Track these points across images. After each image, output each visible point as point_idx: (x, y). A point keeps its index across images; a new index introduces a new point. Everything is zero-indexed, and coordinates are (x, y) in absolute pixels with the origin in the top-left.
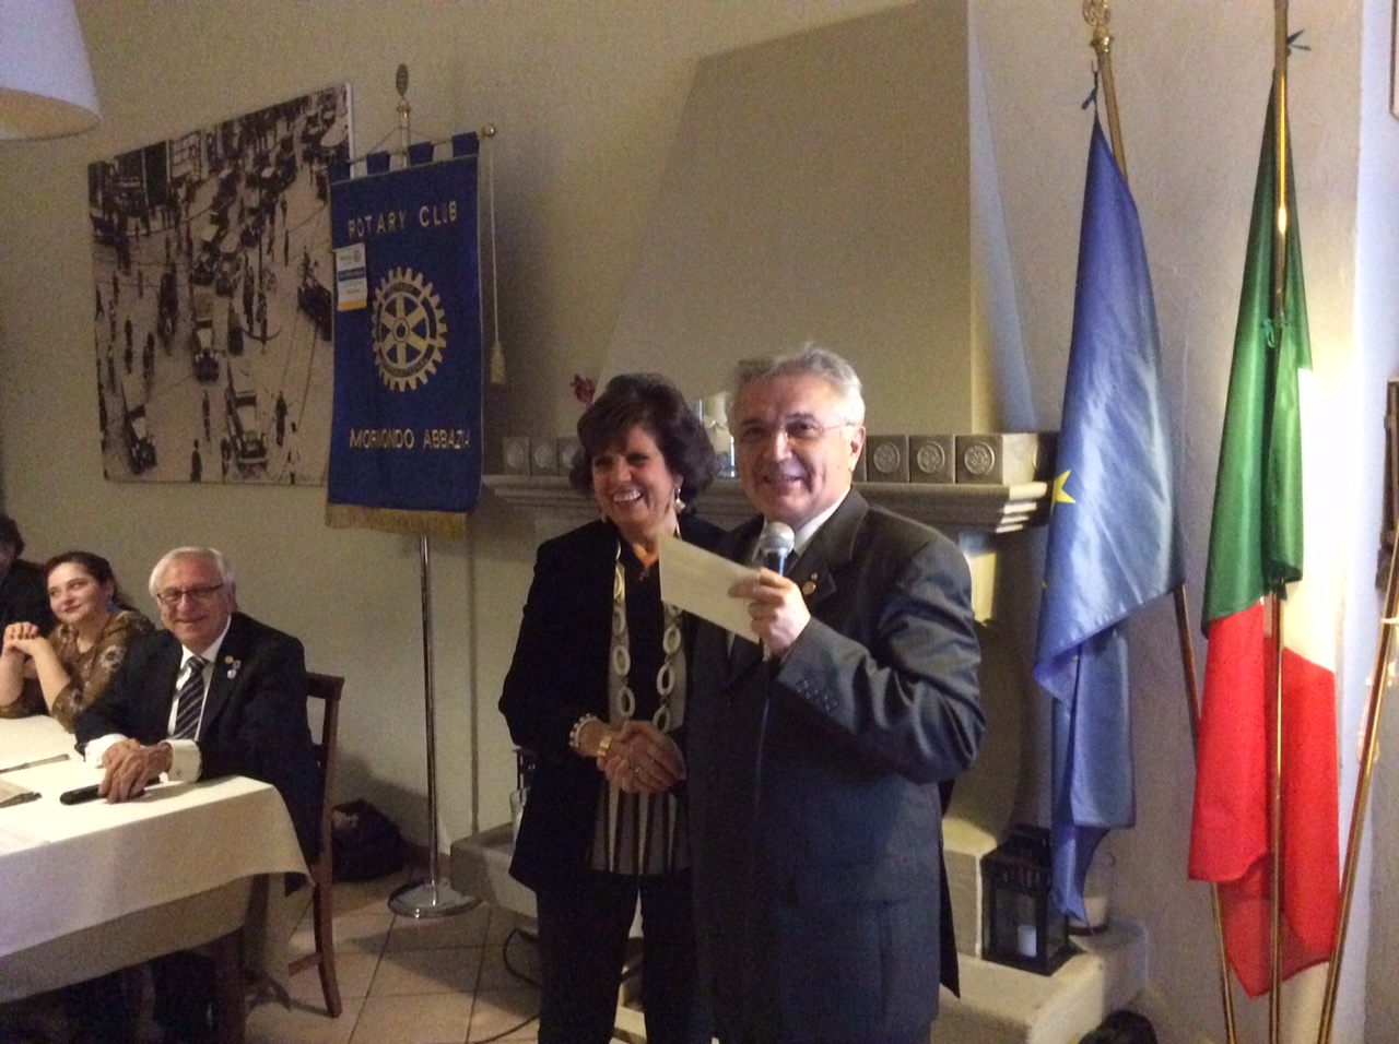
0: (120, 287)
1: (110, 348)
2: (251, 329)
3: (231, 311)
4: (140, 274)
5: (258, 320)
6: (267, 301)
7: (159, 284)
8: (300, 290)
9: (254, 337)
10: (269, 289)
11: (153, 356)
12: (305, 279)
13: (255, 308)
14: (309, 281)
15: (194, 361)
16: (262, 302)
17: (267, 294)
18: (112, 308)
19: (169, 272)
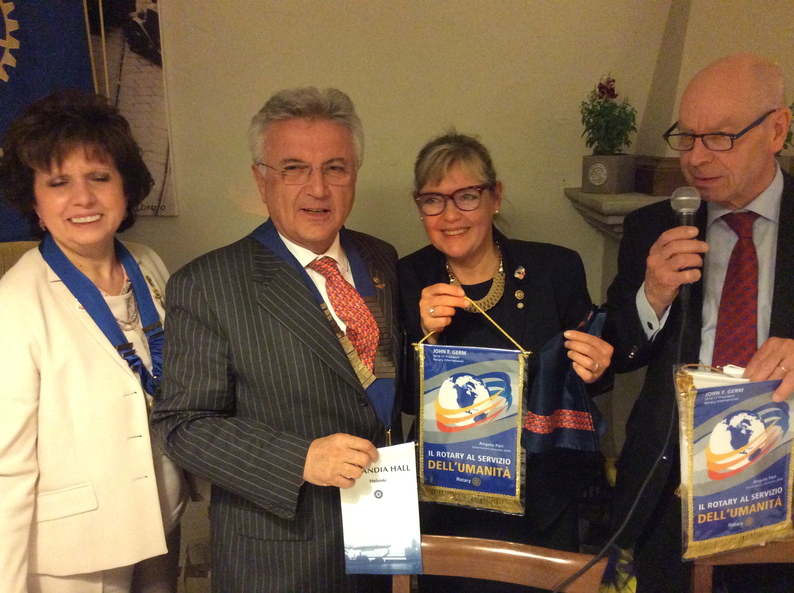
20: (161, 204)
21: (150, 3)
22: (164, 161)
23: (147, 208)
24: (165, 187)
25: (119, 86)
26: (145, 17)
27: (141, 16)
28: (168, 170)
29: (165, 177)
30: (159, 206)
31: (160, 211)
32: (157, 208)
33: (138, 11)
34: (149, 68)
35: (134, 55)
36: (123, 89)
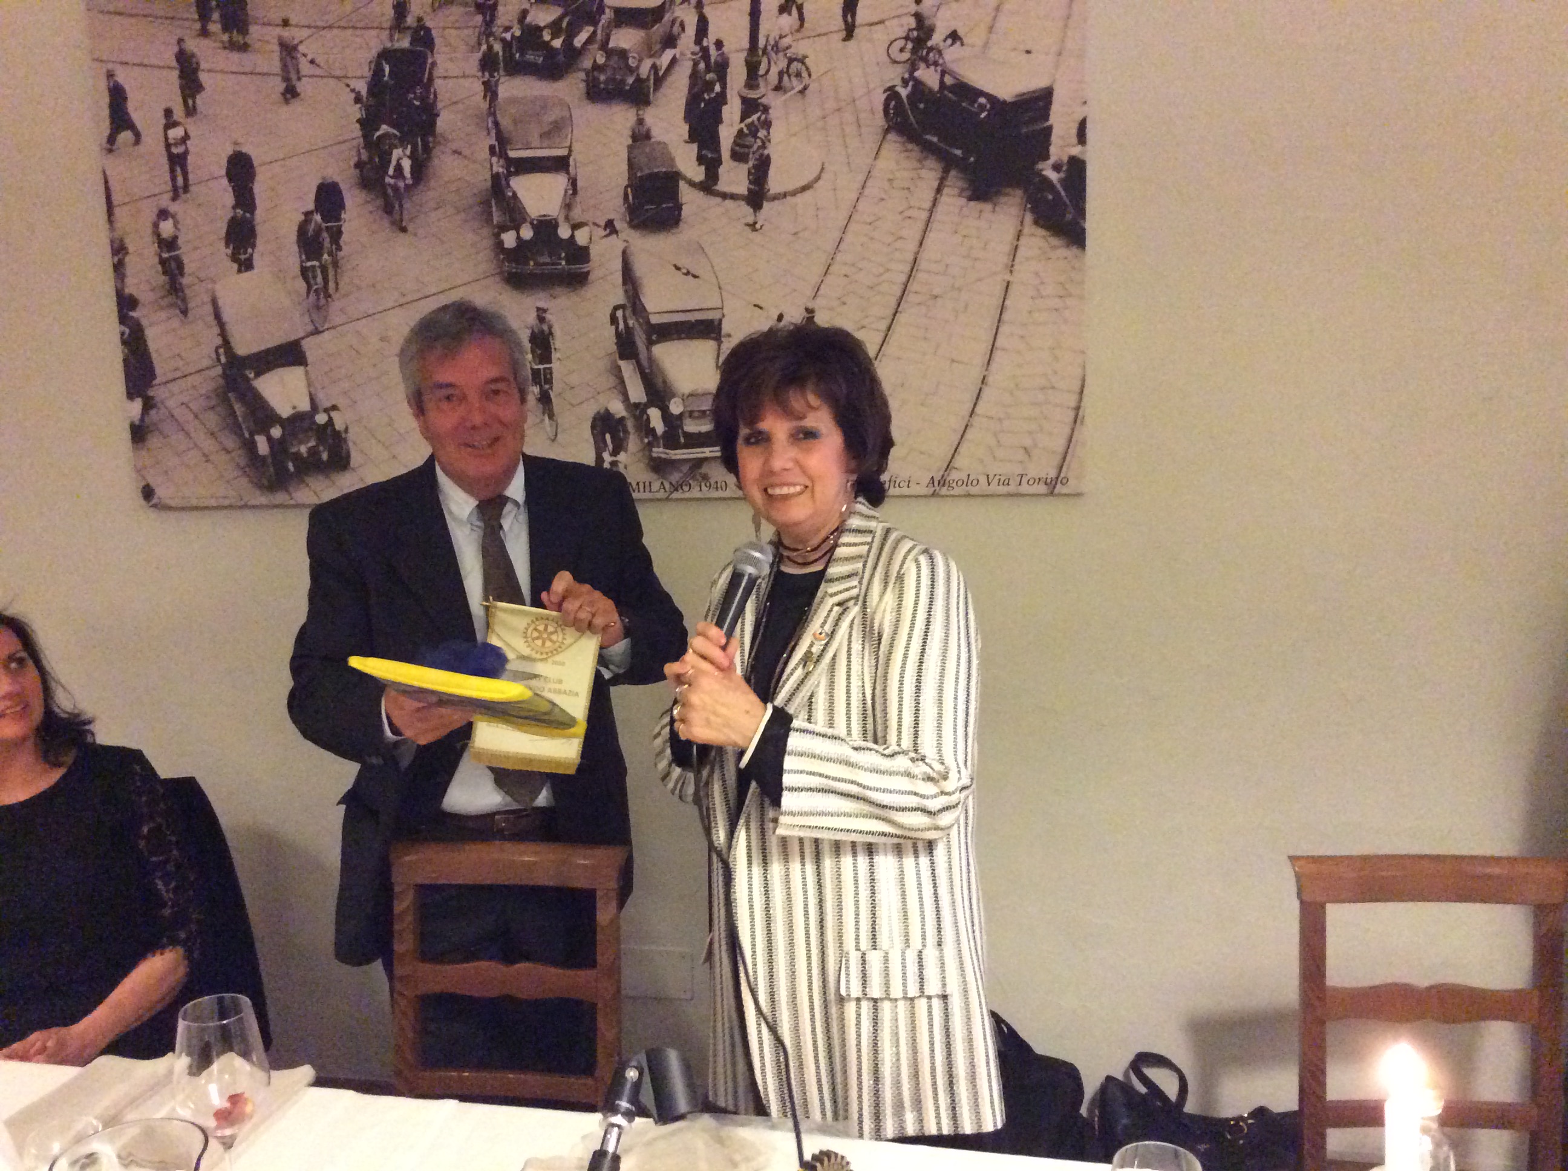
0: (203, 77)
1: (163, 214)
2: (712, 176)
3: (640, 136)
4: (288, 50)
5: (738, 156)
6: (773, 114)
7: (367, 72)
8: (892, 94)
9: (725, 196)
10: (778, 88)
11: (336, 235)
12: (913, 68)
13: (727, 134)
14: (929, 77)
15: (500, 244)
16: (755, 117)
17: (776, 103)
18: (170, 123)
19: (405, 43)
20: (1062, 475)
21: (1074, 146)
22: (1073, 404)
23: (1037, 481)
24: (1072, 445)
25: (1008, 282)
26: (1064, 168)
27: (1057, 168)
28: (1080, 417)
29: (1073, 430)
30: (1057, 478)
31: (1059, 486)
32: (1054, 482)
33: (1053, 159)
34: (1063, 252)
35: (1041, 232)
36: (1012, 288)
